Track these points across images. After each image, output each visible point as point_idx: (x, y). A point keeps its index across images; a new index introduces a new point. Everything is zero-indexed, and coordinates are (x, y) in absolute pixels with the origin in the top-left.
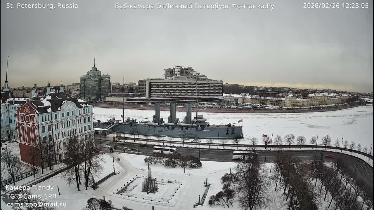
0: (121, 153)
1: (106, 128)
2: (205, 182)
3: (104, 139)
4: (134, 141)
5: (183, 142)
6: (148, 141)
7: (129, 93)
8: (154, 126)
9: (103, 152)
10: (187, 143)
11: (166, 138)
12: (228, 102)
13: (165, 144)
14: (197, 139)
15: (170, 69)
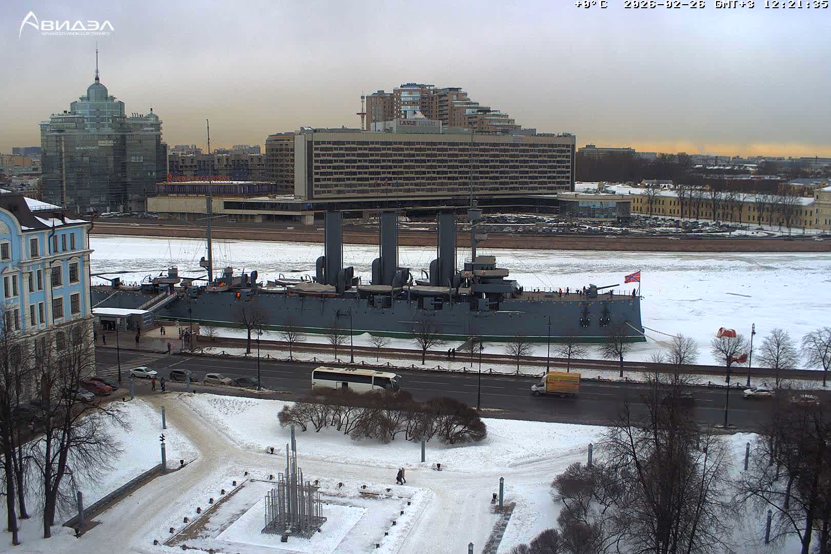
0: (197, 395)
1: (144, 306)
2: (495, 496)
3: (133, 345)
4: (245, 350)
5: (424, 351)
6: (295, 350)
7: (235, 182)
8: (323, 296)
9: (128, 395)
10: (438, 356)
11: (363, 340)
12: (590, 212)
13: (358, 360)
14: (475, 341)
15: (381, 93)
